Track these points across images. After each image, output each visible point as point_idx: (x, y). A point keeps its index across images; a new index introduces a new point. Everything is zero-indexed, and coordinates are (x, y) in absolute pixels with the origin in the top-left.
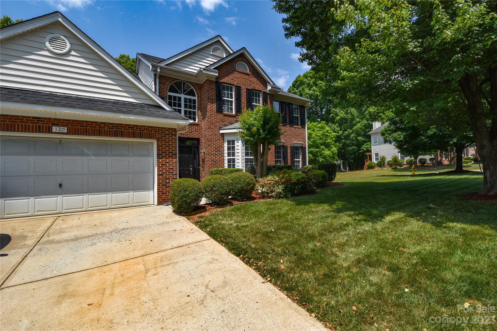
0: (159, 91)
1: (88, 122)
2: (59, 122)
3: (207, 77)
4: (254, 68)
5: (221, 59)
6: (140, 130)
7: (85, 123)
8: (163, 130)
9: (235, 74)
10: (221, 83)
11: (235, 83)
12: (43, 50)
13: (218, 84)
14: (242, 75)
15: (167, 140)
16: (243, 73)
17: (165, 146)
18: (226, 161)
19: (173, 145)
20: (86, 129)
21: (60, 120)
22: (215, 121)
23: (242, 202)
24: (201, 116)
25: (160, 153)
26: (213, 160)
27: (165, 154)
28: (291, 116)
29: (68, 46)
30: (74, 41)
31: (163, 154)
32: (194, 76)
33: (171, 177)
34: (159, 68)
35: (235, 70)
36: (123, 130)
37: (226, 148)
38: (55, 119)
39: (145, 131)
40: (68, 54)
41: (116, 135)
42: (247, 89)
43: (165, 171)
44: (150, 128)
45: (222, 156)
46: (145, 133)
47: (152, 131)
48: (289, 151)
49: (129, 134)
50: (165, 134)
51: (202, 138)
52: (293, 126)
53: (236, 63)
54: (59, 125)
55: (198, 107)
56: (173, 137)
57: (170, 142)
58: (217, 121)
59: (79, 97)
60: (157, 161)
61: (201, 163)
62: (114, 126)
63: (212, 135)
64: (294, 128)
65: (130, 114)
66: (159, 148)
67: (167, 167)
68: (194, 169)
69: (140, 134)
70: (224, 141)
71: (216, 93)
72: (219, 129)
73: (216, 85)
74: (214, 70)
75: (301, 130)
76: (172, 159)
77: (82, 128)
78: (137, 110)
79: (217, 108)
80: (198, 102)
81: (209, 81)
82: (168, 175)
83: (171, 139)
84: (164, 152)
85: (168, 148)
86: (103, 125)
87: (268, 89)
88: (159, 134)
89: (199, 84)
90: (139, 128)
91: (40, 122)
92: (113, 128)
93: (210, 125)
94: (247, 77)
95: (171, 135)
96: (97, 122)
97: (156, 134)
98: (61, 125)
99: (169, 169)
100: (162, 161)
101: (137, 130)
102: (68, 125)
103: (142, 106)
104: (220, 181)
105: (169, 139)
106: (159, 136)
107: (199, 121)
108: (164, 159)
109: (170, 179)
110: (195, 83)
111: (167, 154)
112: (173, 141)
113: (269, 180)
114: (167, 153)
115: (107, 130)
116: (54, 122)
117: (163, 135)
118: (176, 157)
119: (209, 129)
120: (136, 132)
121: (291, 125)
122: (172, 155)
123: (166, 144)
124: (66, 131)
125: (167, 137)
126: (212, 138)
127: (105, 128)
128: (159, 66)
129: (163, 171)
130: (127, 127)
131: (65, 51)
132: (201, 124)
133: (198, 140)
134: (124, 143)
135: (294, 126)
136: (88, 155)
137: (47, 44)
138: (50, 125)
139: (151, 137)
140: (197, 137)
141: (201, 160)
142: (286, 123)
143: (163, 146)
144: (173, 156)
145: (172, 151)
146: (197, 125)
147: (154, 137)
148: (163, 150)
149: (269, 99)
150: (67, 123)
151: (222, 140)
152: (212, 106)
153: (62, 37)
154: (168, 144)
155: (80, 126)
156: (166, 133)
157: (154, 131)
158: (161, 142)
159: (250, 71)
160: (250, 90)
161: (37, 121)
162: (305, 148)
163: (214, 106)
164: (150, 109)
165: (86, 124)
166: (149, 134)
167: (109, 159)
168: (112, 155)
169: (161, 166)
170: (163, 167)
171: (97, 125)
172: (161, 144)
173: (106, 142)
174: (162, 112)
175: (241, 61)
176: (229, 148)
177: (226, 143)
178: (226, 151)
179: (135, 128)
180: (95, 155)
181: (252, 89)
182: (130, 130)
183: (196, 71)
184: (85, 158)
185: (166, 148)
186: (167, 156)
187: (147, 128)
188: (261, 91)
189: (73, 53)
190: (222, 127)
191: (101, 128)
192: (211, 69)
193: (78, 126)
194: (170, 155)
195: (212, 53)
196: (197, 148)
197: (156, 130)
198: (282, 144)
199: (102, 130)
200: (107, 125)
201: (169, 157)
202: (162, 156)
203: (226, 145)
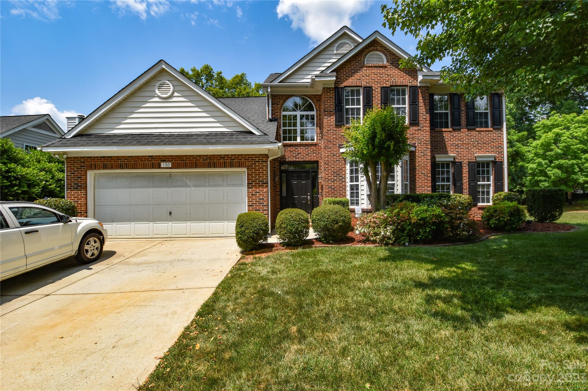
0: (272, 113)
1: (187, 156)
2: (166, 159)
3: (323, 84)
4: (395, 55)
5: (342, 56)
6: (230, 160)
7: (184, 157)
8: (253, 157)
9: (364, 71)
10: (342, 88)
11: (364, 84)
12: (154, 97)
13: (338, 91)
14: (375, 70)
15: (257, 168)
16: (377, 67)
17: (255, 175)
18: (348, 188)
19: (263, 172)
20: (186, 162)
21: (166, 156)
22: (333, 138)
23: (327, 245)
24: (320, 134)
25: (250, 182)
26: (330, 187)
27: (255, 184)
28: (471, 113)
29: (172, 88)
30: (176, 83)
31: (252, 184)
32: (309, 87)
33: (262, 208)
34: (269, 87)
35: (363, 66)
36: (215, 161)
37: (348, 171)
38: (163, 156)
39: (235, 160)
40: (171, 96)
41: (209, 166)
42: (382, 88)
43: (255, 201)
44: (240, 157)
45: (344, 182)
46: (235, 162)
47: (242, 160)
48: (465, 170)
49: (221, 164)
50: (255, 162)
51: (322, 160)
52: (474, 129)
53: (365, 56)
54: (165, 161)
55: (317, 123)
56: (263, 164)
57: (261, 170)
58: (336, 138)
59: (181, 133)
60: (248, 190)
61: (320, 190)
62: (208, 158)
63: (329, 155)
64: (477, 131)
65: (217, 144)
66: (249, 177)
67: (257, 197)
68: (312, 197)
69: (231, 163)
70: (345, 162)
71: (335, 103)
72: (339, 148)
73: (335, 92)
74: (331, 74)
75: (495, 134)
76: (262, 188)
77: (182, 162)
78: (226, 139)
79: (336, 122)
80: (317, 117)
81: (326, 90)
82: (258, 206)
83: (262, 166)
84: (254, 181)
85: (258, 177)
86: (198, 157)
87: (419, 80)
88: (249, 162)
89: (317, 95)
90: (229, 158)
91: (153, 160)
92: (207, 160)
93: (327, 143)
94: (382, 71)
95: (262, 162)
96: (193, 156)
97: (246, 162)
98: (168, 161)
99: (259, 199)
100: (252, 191)
101: (228, 160)
102: (172, 161)
103: (231, 134)
104: (290, 217)
105: (260, 166)
106: (249, 164)
107: (317, 140)
108: (254, 189)
109: (260, 210)
110: (312, 95)
111: (257, 184)
112: (263, 168)
113: (374, 218)
114: (258, 182)
115: (202, 162)
116: (162, 159)
117: (253, 163)
118: (267, 186)
119: (325, 148)
120: (227, 162)
121: (469, 127)
122: (262, 183)
123: (256, 172)
124: (170, 166)
125: (257, 165)
126: (330, 160)
127: (200, 160)
128: (269, 86)
129: (253, 201)
130: (219, 157)
131: (169, 94)
132: (320, 143)
133: (317, 162)
134: (219, 174)
135: (478, 129)
136: (190, 187)
137: (157, 91)
138: (160, 162)
139: (241, 166)
140: (315, 159)
141: (320, 187)
142: (459, 125)
143: (253, 175)
144: (263, 186)
145: (262, 179)
146: (316, 145)
147: (243, 166)
148: (253, 179)
149: (420, 95)
150: (171, 158)
151: (343, 161)
152: (329, 120)
153: (167, 82)
154: (258, 173)
155: (181, 160)
156: (256, 160)
157: (244, 159)
158: (251, 170)
159: (388, 62)
160: (388, 87)
161: (151, 159)
162: (502, 163)
163: (333, 119)
164: (239, 136)
165: (186, 158)
166: (239, 163)
167: (207, 189)
168: (209, 186)
169: (250, 196)
170: (253, 197)
171: (194, 158)
172: (251, 173)
173: (204, 174)
174: (249, 138)
175: (373, 50)
176: (351, 171)
177: (349, 164)
178: (348, 176)
179: (226, 158)
180: (195, 186)
181: (391, 86)
182: (221, 160)
183: (309, 81)
184: (188, 189)
185: (256, 177)
186: (257, 185)
187: (237, 156)
188: (407, 86)
189: (176, 94)
190: (343, 145)
191: (197, 160)
192: (327, 74)
193: (179, 161)
194: (260, 184)
195: (335, 52)
196: (316, 173)
197: (246, 157)
198: (452, 160)
199: (198, 162)
200: (202, 157)
201: (259, 186)
202: (251, 186)
203: (348, 167)
